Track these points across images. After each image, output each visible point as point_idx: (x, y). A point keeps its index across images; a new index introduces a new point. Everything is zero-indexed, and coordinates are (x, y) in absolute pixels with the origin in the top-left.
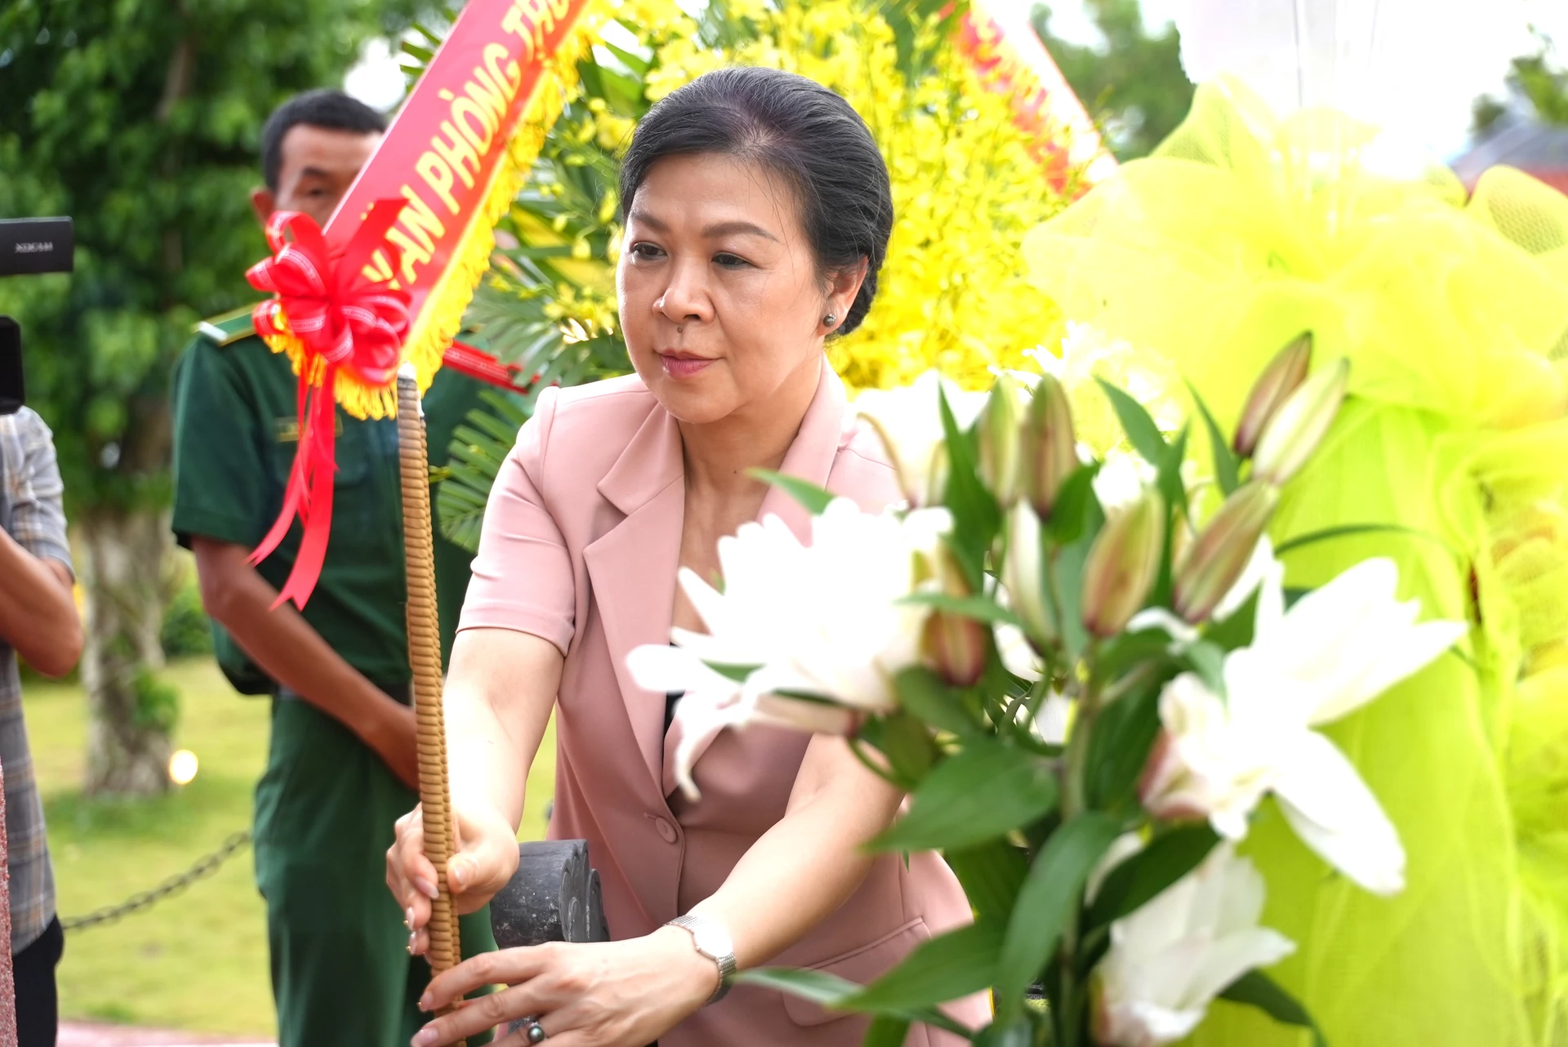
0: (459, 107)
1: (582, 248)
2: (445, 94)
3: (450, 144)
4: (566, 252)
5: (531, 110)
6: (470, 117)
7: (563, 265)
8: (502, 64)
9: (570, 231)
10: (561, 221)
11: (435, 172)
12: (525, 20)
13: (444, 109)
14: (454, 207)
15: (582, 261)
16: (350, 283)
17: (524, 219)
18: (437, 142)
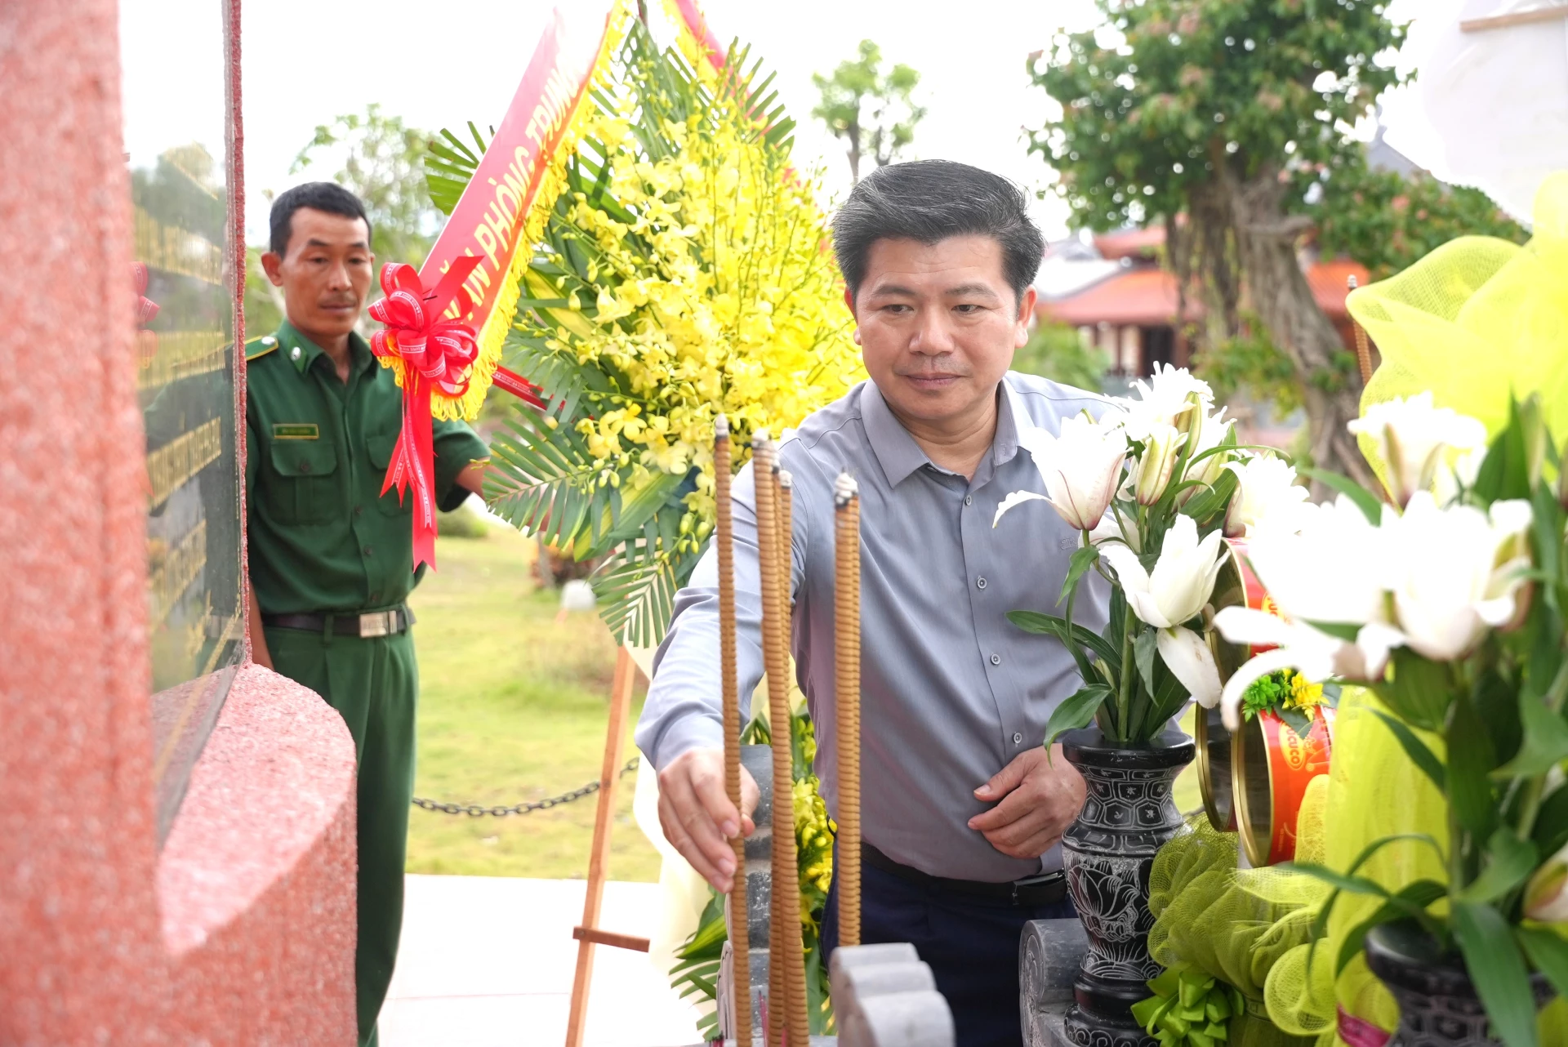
0: (501, 190)
1: (575, 302)
2: (492, 181)
3: (496, 219)
4: (563, 305)
5: (538, 198)
6: (506, 198)
7: (557, 313)
8: (525, 160)
9: (565, 291)
10: (561, 282)
11: (485, 237)
12: (538, 130)
13: (491, 190)
14: (497, 266)
15: (575, 311)
16: (436, 320)
17: (534, 278)
18: (487, 216)
